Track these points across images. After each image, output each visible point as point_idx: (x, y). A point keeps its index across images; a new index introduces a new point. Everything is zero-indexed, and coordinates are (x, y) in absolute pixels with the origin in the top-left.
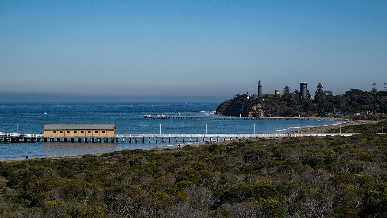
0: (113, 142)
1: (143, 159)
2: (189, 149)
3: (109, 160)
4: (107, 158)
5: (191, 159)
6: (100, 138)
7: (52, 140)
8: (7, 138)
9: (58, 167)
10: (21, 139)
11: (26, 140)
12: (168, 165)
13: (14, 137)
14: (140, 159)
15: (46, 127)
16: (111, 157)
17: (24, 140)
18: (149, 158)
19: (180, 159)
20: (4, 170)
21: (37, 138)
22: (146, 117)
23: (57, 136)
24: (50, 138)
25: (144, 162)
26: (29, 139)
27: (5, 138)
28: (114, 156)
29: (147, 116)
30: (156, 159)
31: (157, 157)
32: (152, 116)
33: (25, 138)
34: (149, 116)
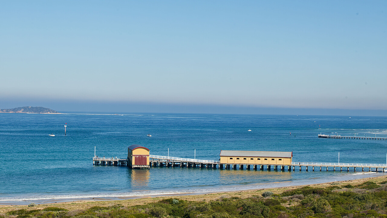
0: (290, 170)
1: (327, 206)
2: (371, 188)
3: (290, 201)
4: (287, 198)
5: (377, 207)
6: (277, 166)
7: (228, 167)
8: (184, 164)
9: (240, 211)
10: (198, 164)
11: (203, 166)
12: (354, 215)
13: (191, 163)
14: (324, 205)
15: (223, 153)
16: (292, 197)
17: (200, 166)
18: (332, 202)
19: (366, 206)
20: (186, 211)
21: (213, 164)
22: (320, 137)
23: (234, 163)
24: (226, 164)
25: (328, 208)
26: (205, 165)
27: (183, 163)
28: (295, 196)
29: (322, 135)
30: (340, 204)
31: (341, 202)
32: (327, 136)
33: (202, 164)
34: (324, 135)
